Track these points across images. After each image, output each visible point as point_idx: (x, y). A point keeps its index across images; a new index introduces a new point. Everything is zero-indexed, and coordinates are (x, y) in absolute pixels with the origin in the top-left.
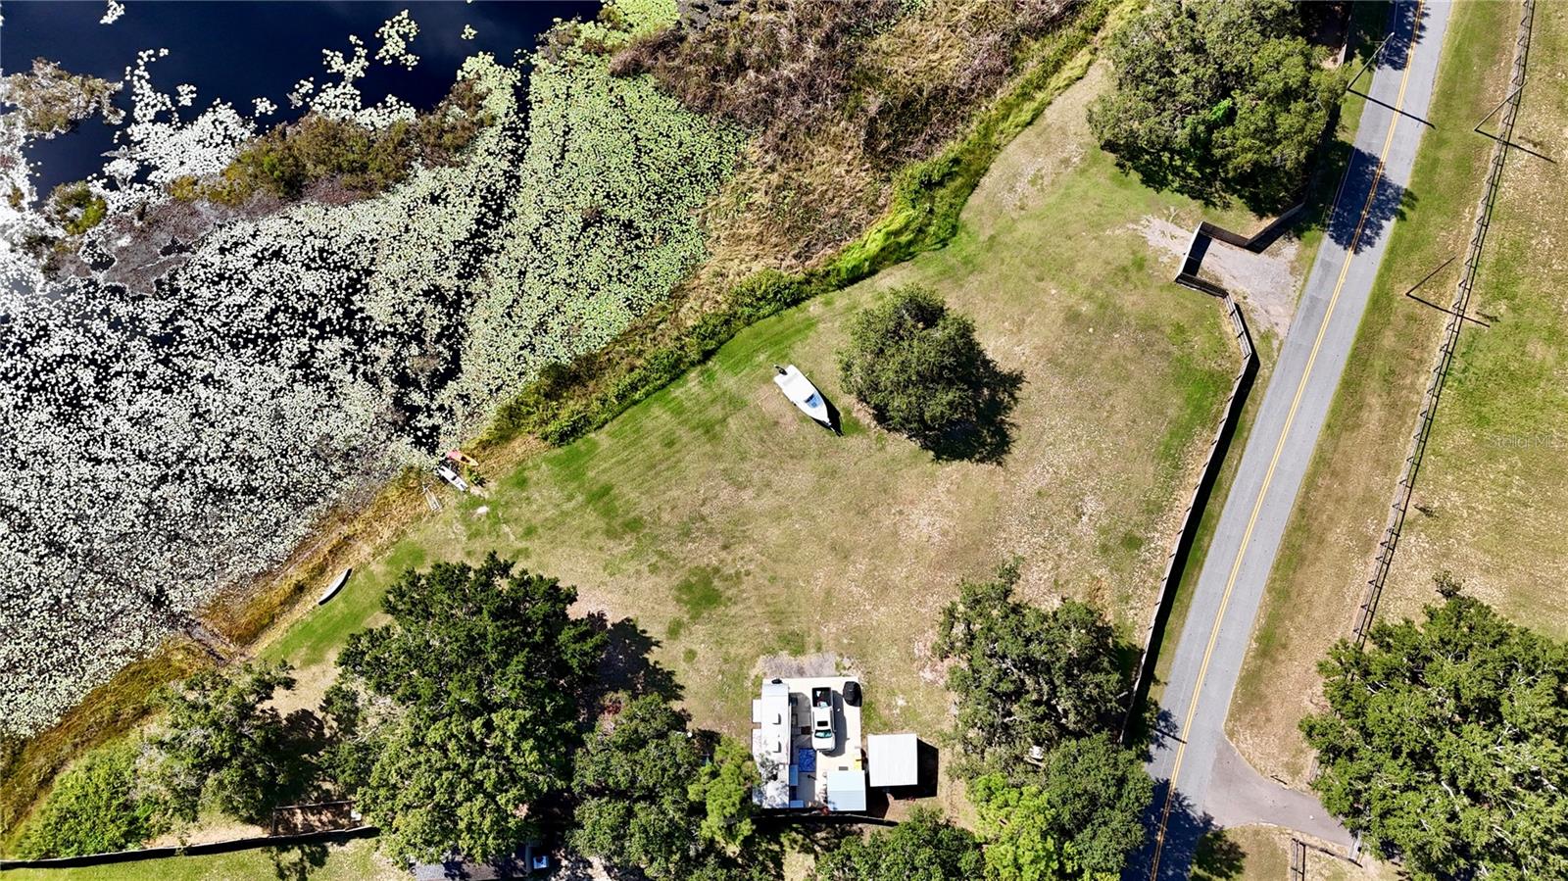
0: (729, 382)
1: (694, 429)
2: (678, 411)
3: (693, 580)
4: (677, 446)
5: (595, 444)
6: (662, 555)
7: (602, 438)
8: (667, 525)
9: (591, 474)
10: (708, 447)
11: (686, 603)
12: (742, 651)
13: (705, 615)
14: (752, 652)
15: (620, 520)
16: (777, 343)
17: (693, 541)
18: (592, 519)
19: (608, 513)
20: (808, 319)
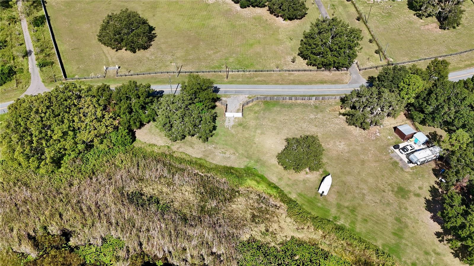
0: (333, 211)
1: (356, 216)
2: (353, 223)
3: (400, 196)
4: (365, 218)
5: (383, 245)
6: (400, 208)
7: (379, 244)
8: (391, 210)
9: (393, 242)
10: (358, 208)
11: (408, 195)
12: (408, 176)
13: (406, 189)
14: (406, 173)
15: (400, 225)
16: (312, 202)
17: (389, 201)
18: (406, 234)
19: (401, 230)
20: (298, 196)
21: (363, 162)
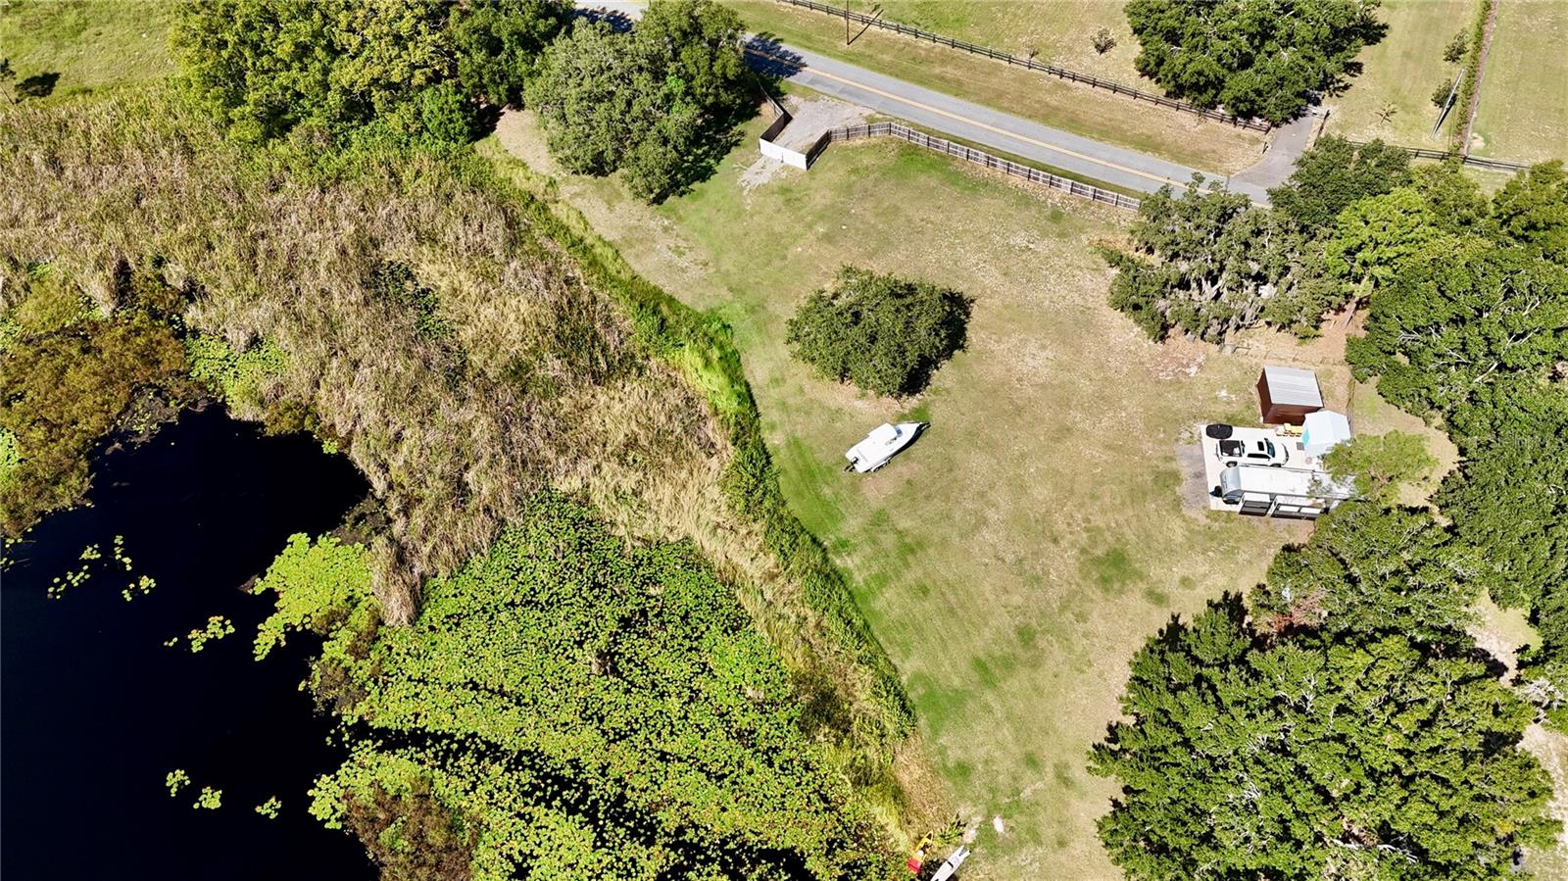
0: (852, 525)
1: (907, 565)
2: (883, 580)
3: (1095, 575)
4: (928, 583)
5: (918, 677)
6: (1064, 608)
7: (908, 668)
8: (1027, 599)
9: (957, 682)
10: (931, 551)
11: (1124, 584)
12: (1179, 531)
13: (1137, 565)
14: (1179, 522)
15: (1019, 651)
16: (813, 476)
17: (1047, 573)
18: (1016, 683)
19: (1009, 664)
20: (788, 445)
21: (1065, 431)
